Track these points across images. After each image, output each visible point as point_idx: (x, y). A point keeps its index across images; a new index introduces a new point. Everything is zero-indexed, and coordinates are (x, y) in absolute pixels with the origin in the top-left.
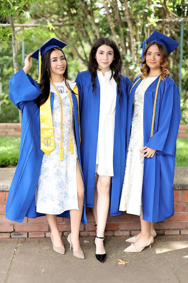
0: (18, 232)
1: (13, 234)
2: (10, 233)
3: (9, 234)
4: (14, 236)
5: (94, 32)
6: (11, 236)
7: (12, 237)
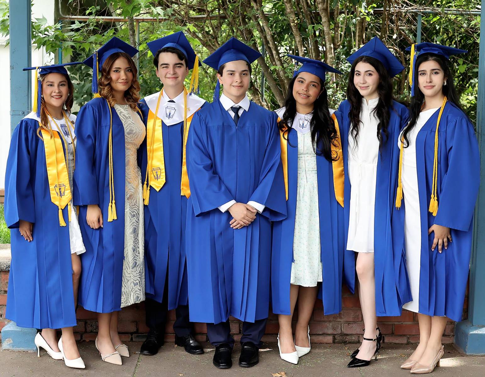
0: (143, 334)
1: (136, 336)
2: (132, 334)
3: (129, 337)
4: (137, 340)
5: (262, 31)
6: (132, 339)
7: (134, 340)
